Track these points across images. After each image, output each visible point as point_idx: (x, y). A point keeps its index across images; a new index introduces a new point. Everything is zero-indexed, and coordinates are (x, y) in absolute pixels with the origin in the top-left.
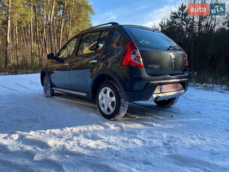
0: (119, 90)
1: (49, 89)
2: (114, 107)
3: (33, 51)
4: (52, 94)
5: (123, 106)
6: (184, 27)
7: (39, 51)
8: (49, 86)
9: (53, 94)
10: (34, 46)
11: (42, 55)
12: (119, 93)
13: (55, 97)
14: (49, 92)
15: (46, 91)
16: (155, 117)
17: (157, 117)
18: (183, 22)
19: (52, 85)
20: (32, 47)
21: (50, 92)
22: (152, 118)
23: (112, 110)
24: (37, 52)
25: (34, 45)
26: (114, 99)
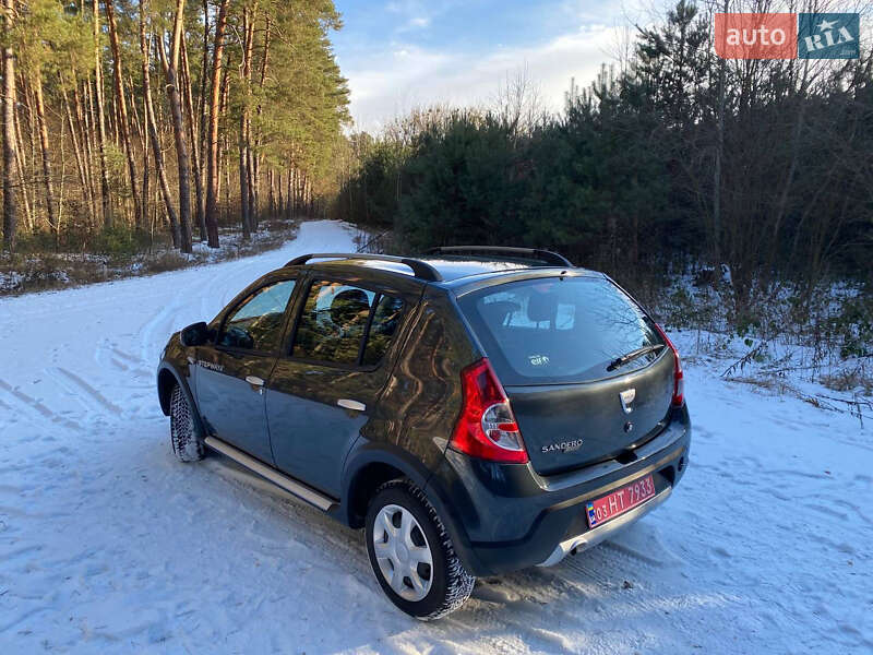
0: (443, 528)
1: (193, 438)
2: (428, 579)
3: (107, 177)
4: (203, 452)
5: (459, 584)
6: (689, 87)
7: (132, 174)
8: (191, 426)
9: (206, 453)
10: (110, 157)
11: (145, 192)
12: (445, 538)
13: (214, 464)
14: (191, 448)
15: (180, 444)
16: (569, 591)
17: (577, 590)
18: (685, 69)
19: (204, 429)
20: (105, 158)
21: (196, 449)
22: (561, 592)
23: (422, 589)
24: (124, 179)
25: (112, 149)
26: (426, 555)
